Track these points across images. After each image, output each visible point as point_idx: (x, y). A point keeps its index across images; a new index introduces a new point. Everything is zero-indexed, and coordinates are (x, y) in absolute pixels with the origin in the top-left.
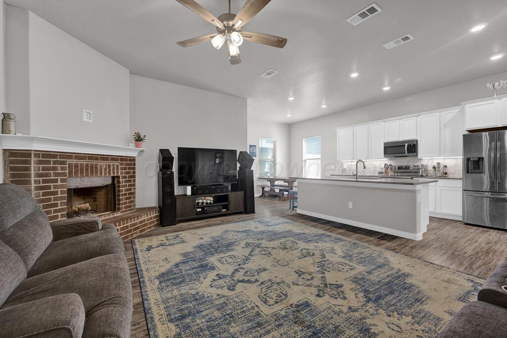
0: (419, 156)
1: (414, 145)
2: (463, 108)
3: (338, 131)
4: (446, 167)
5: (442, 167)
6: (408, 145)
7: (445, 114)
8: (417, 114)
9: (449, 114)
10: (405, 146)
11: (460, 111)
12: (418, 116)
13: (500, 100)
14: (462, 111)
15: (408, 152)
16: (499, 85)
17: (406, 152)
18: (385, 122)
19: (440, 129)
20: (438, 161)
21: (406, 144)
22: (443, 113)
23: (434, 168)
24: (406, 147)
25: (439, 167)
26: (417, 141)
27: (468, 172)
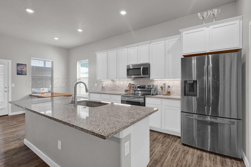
0: (151, 78)
1: (147, 68)
2: (181, 37)
3: (97, 54)
4: (169, 87)
5: (166, 87)
6: (143, 68)
7: (168, 42)
8: (149, 42)
9: (171, 41)
10: (140, 68)
11: (178, 40)
12: (150, 44)
13: (209, 28)
14: (180, 40)
15: (143, 74)
16: (207, 15)
17: (142, 74)
18: (128, 48)
19: (165, 55)
20: (164, 82)
21: (142, 67)
22: (167, 41)
23: (162, 87)
24: (142, 69)
25: (165, 87)
26: (149, 64)
27: (185, 95)
